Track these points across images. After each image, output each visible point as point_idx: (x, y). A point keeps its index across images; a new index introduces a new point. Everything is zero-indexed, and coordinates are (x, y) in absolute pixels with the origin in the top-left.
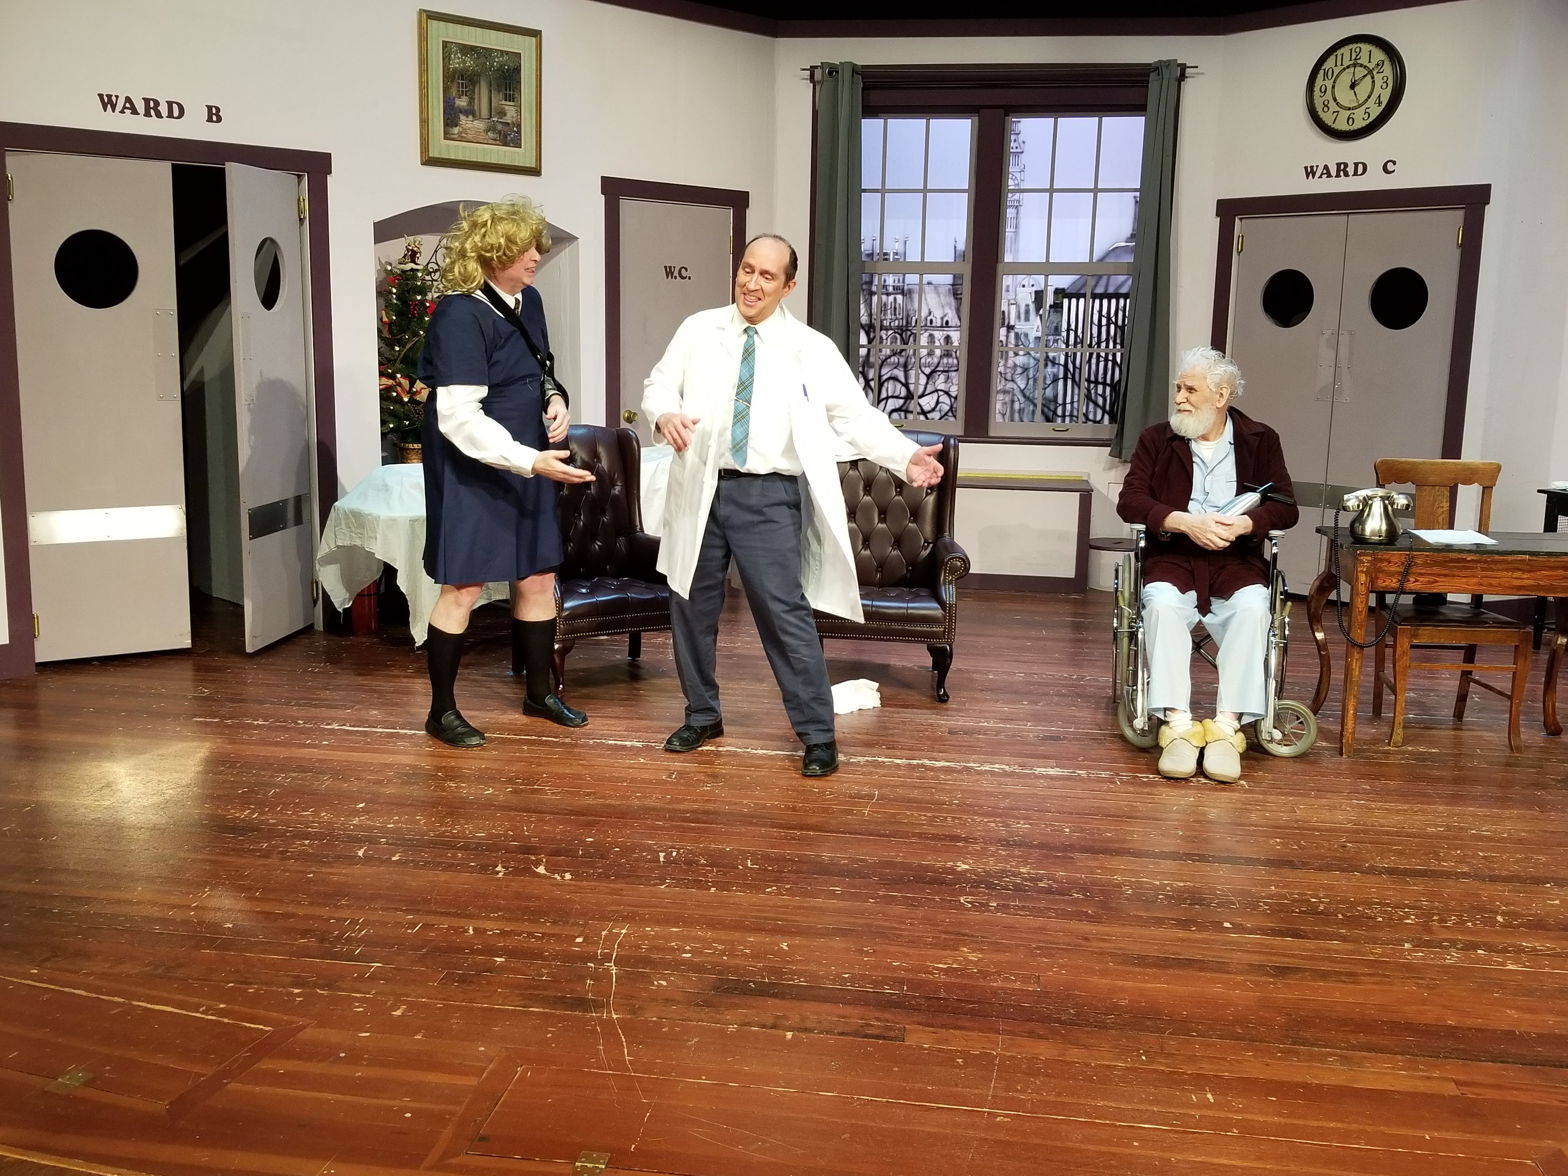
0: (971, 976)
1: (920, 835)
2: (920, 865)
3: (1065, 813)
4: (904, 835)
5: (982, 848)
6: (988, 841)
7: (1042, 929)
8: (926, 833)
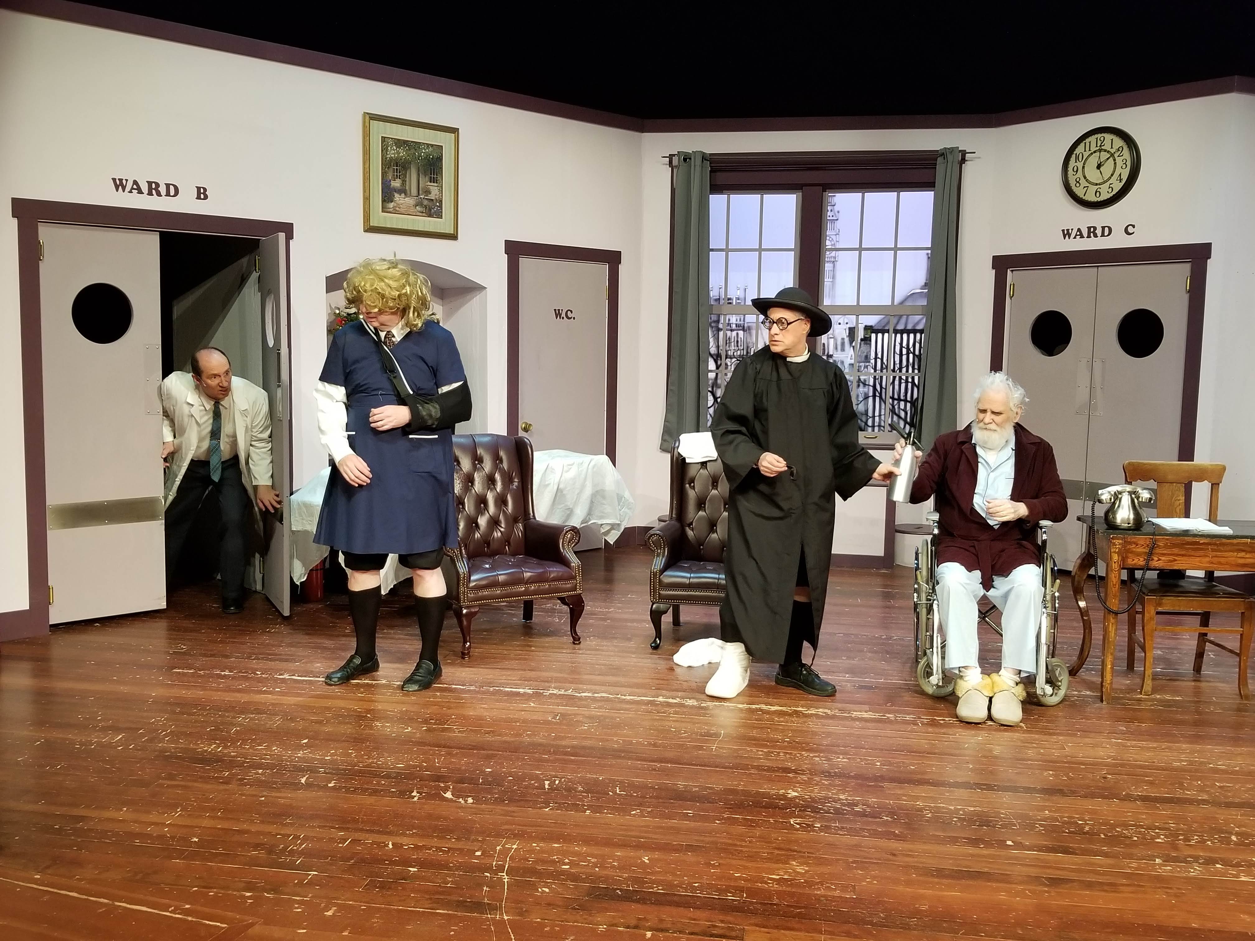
0: (799, 885)
1: (758, 768)
2: (758, 793)
3: (876, 749)
4: (746, 767)
5: (808, 778)
6: (813, 772)
7: (857, 846)
8: (762, 766)
